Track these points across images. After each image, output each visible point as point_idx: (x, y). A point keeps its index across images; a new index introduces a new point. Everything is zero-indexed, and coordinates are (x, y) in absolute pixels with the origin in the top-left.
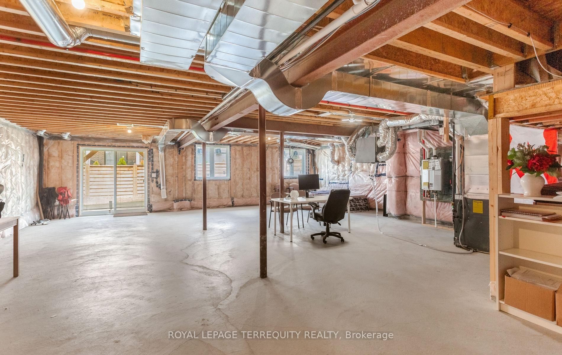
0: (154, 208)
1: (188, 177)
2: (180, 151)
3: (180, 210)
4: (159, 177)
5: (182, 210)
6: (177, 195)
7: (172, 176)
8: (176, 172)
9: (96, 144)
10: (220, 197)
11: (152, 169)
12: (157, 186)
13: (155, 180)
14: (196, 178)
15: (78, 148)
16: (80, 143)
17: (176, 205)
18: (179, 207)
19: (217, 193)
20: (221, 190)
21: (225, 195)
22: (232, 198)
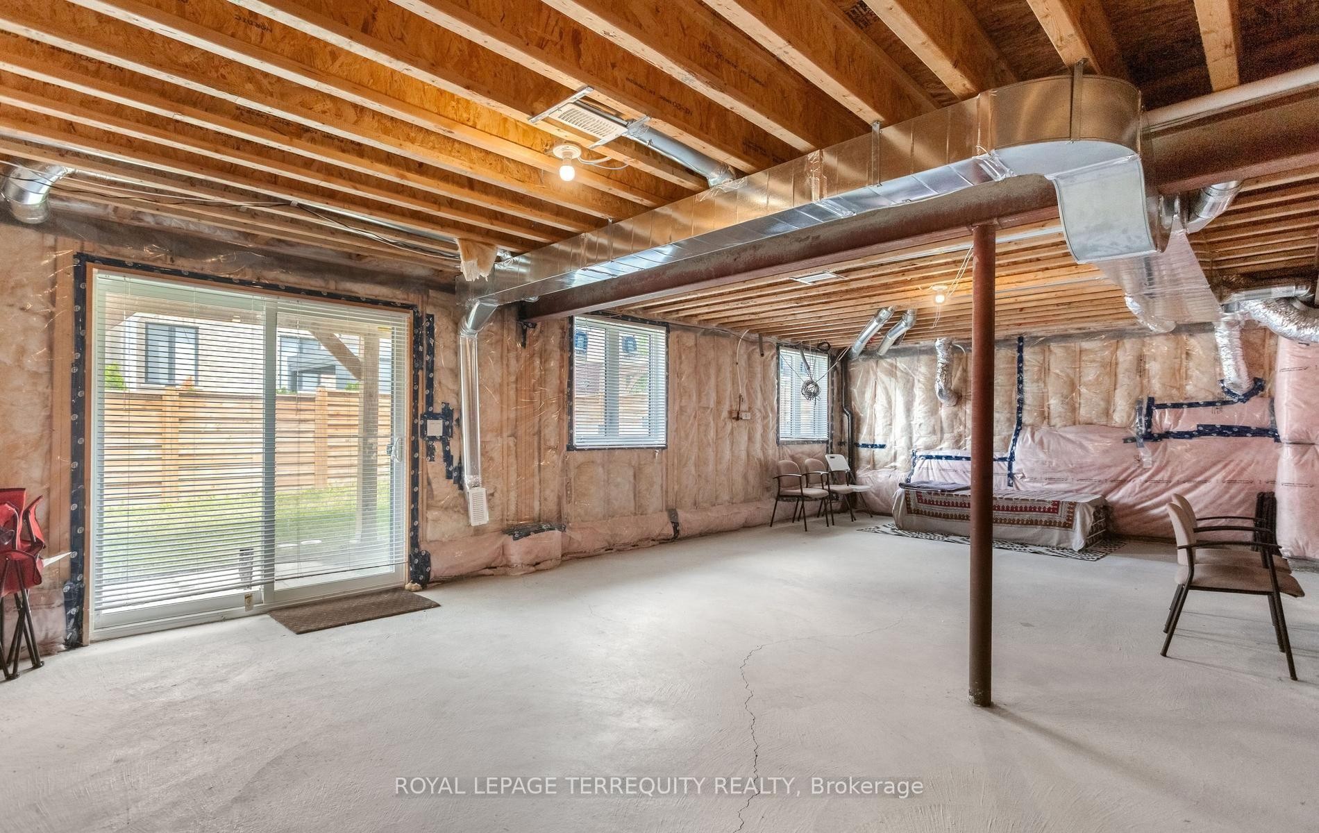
0: (438, 566)
1: (547, 437)
2: (524, 332)
3: (533, 569)
4: (456, 436)
5: (541, 566)
6: (513, 508)
7: (500, 432)
8: (512, 415)
9: (184, 264)
10: (640, 510)
11: (430, 400)
12: (449, 476)
13: (438, 446)
14: (575, 442)
15: (81, 276)
16: (90, 248)
17: (517, 550)
18: (530, 558)
19: (632, 496)
20: (643, 486)
21: (655, 502)
22: (672, 513)
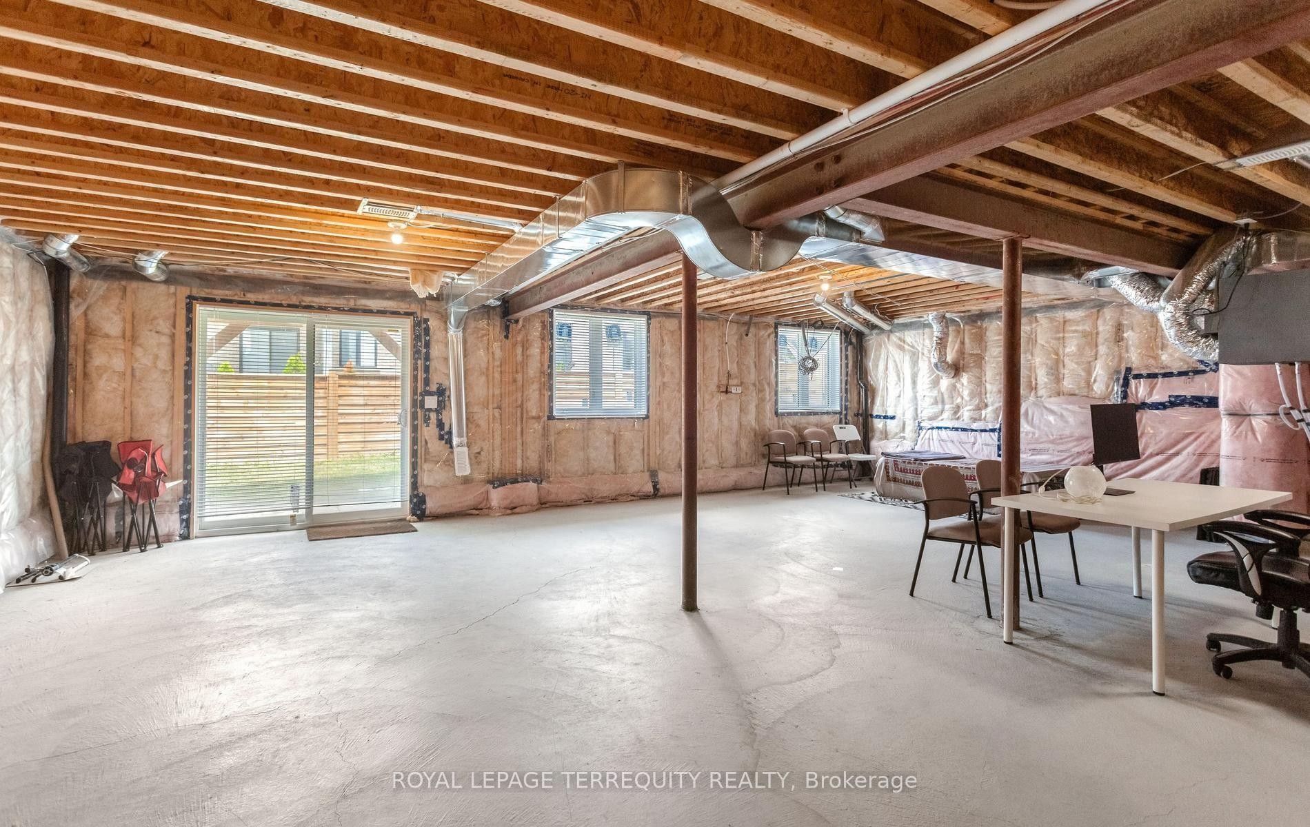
0: (431, 505)
1: (529, 409)
2: (507, 327)
3: (509, 511)
4: (447, 408)
5: (516, 510)
6: (498, 464)
7: (486, 405)
8: (497, 392)
9: (251, 297)
10: (619, 470)
11: (427, 382)
12: (441, 437)
13: (433, 416)
14: (555, 413)
15: (190, 309)
16: (195, 292)
17: (497, 496)
18: (506, 502)
19: (612, 458)
20: (623, 449)
21: (635, 463)
22: (653, 474)
